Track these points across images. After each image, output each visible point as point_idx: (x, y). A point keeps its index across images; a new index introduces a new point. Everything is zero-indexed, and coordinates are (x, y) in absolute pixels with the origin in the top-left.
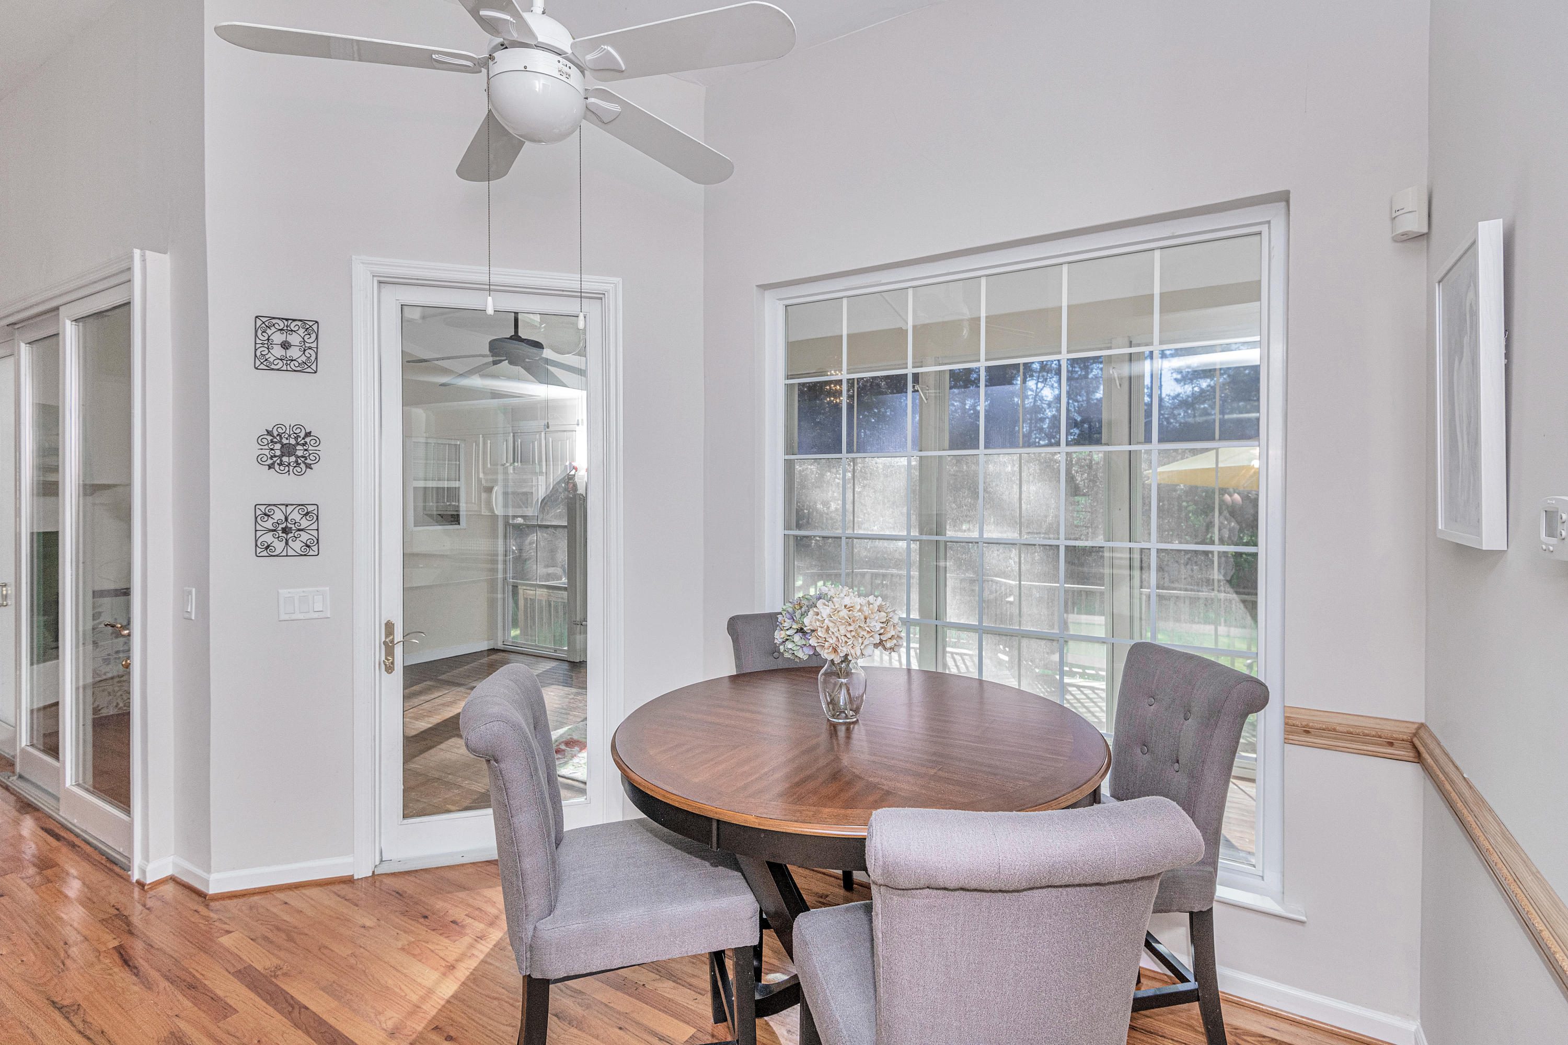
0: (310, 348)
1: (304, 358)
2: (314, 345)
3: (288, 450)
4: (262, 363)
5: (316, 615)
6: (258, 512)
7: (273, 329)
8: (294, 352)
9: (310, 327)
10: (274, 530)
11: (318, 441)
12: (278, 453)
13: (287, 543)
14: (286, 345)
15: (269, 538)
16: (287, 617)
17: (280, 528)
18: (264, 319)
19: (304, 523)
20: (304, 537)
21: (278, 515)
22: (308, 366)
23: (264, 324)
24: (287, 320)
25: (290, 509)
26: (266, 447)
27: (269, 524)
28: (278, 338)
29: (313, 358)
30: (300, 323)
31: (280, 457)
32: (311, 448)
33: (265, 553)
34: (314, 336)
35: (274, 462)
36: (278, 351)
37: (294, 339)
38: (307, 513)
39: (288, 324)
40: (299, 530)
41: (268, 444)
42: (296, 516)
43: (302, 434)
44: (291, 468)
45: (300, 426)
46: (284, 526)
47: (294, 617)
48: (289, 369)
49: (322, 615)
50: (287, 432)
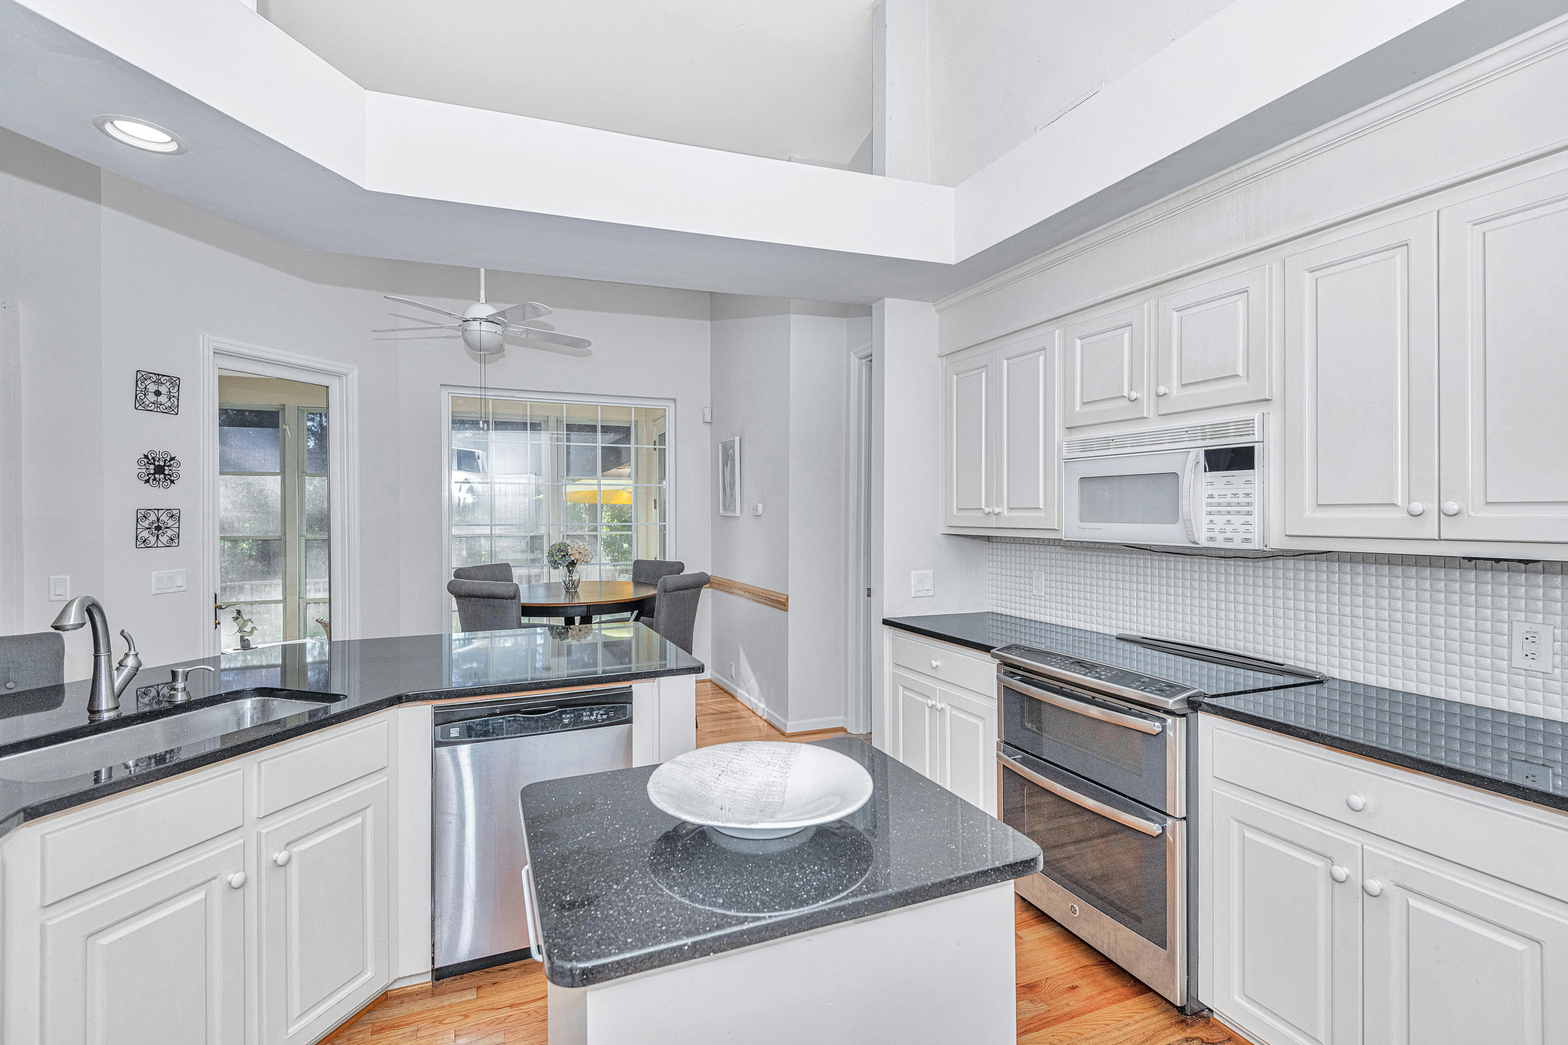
0: (174, 396)
1: (169, 404)
2: (176, 395)
3: (159, 470)
4: (139, 403)
5: (177, 589)
6: (139, 515)
7: (149, 381)
8: (163, 399)
9: (175, 382)
10: (150, 528)
11: (179, 464)
12: (152, 472)
13: (158, 537)
14: (158, 393)
15: (145, 534)
16: (159, 592)
17: (153, 527)
18: (143, 373)
19: (170, 523)
20: (170, 533)
21: (153, 517)
22: (173, 410)
23: (142, 377)
24: (159, 375)
25: (161, 512)
26: (144, 467)
27: (146, 524)
28: (152, 388)
29: (176, 404)
30: (167, 378)
31: (154, 474)
32: (174, 469)
33: (142, 546)
34: (176, 388)
35: (150, 478)
36: (152, 397)
37: (163, 389)
38: (172, 516)
39: (159, 378)
40: (167, 528)
41: (145, 465)
42: (164, 518)
43: (168, 459)
44: (161, 483)
45: (167, 453)
46: (156, 525)
47: (162, 591)
48: (159, 410)
49: (181, 589)
50: (158, 456)
